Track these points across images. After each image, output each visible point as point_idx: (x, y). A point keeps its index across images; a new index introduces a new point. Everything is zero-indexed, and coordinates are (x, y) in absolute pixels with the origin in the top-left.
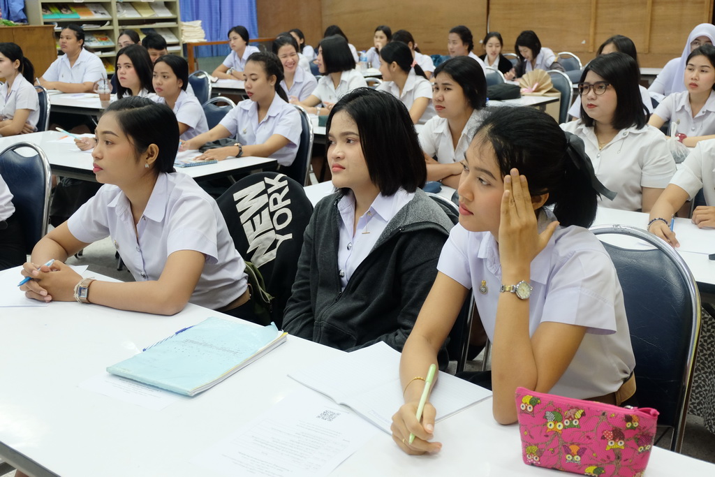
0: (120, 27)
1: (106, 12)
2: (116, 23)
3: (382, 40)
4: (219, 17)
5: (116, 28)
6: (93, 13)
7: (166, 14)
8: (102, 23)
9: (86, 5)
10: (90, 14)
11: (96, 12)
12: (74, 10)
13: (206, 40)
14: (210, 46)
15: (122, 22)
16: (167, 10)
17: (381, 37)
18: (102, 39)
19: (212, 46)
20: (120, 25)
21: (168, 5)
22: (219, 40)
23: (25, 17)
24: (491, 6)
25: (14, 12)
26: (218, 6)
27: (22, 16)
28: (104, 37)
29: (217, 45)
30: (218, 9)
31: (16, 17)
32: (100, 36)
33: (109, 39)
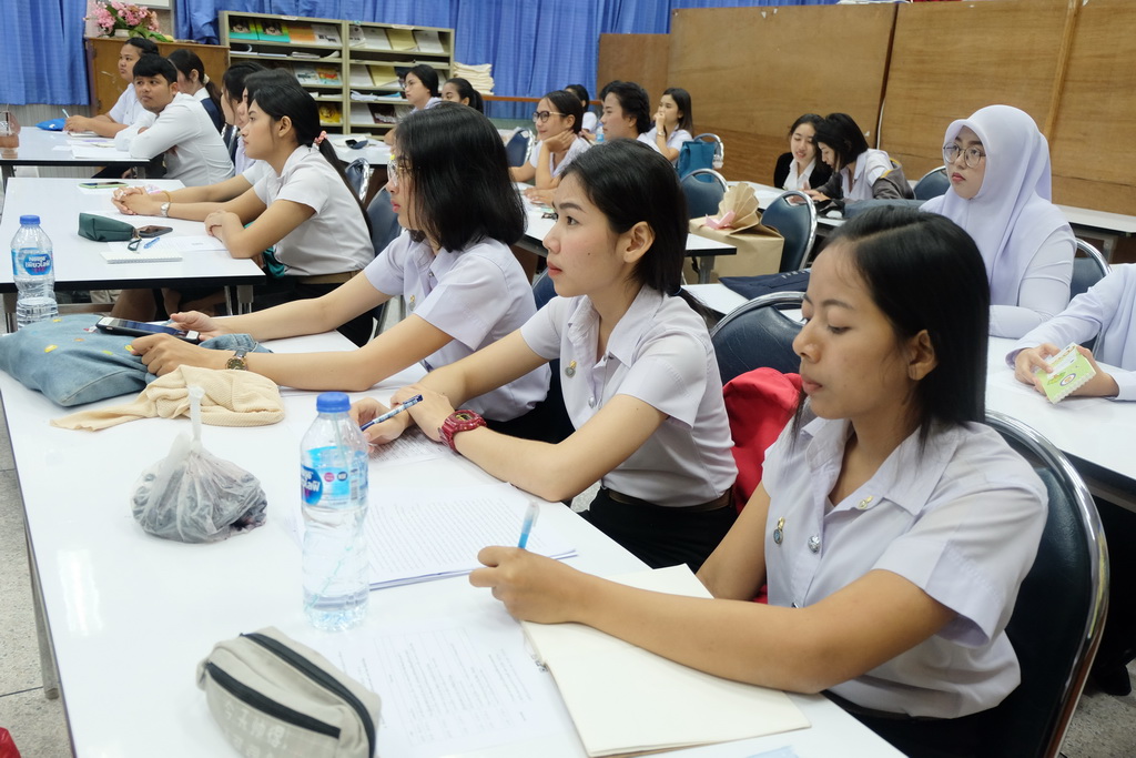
0: (353, 61)
1: (337, 38)
2: (346, 54)
3: (668, 110)
4: (531, 62)
5: (346, 61)
6: (317, 37)
7: (437, 50)
8: (326, 52)
9: (313, 26)
10: (313, 39)
11: (321, 37)
12: (285, 31)
13: (492, 94)
14: (511, 103)
15: (354, 54)
16: (440, 45)
17: (668, 106)
18: (326, 76)
19: (515, 104)
20: (351, 58)
21: (443, 37)
22: (527, 96)
23: (213, 34)
24: (890, 73)
25: (197, 26)
26: (532, 48)
27: (209, 32)
28: (332, 73)
29: (524, 103)
30: (532, 51)
31: (199, 32)
32: (325, 72)
33: (339, 77)
